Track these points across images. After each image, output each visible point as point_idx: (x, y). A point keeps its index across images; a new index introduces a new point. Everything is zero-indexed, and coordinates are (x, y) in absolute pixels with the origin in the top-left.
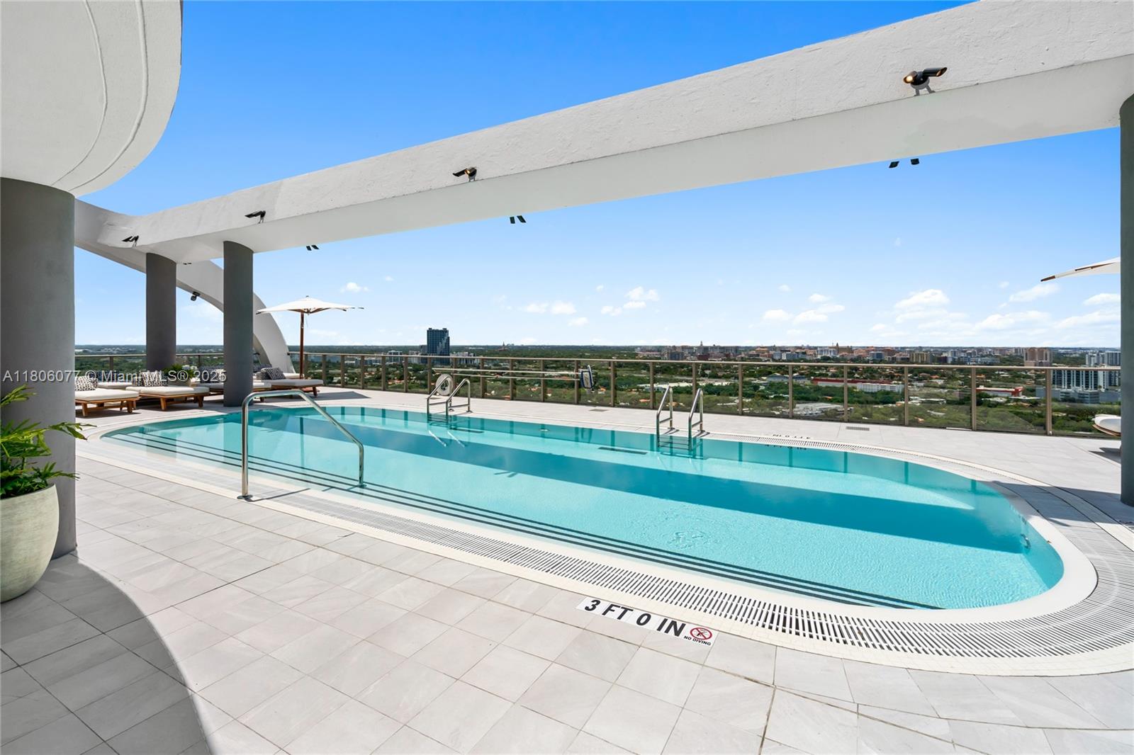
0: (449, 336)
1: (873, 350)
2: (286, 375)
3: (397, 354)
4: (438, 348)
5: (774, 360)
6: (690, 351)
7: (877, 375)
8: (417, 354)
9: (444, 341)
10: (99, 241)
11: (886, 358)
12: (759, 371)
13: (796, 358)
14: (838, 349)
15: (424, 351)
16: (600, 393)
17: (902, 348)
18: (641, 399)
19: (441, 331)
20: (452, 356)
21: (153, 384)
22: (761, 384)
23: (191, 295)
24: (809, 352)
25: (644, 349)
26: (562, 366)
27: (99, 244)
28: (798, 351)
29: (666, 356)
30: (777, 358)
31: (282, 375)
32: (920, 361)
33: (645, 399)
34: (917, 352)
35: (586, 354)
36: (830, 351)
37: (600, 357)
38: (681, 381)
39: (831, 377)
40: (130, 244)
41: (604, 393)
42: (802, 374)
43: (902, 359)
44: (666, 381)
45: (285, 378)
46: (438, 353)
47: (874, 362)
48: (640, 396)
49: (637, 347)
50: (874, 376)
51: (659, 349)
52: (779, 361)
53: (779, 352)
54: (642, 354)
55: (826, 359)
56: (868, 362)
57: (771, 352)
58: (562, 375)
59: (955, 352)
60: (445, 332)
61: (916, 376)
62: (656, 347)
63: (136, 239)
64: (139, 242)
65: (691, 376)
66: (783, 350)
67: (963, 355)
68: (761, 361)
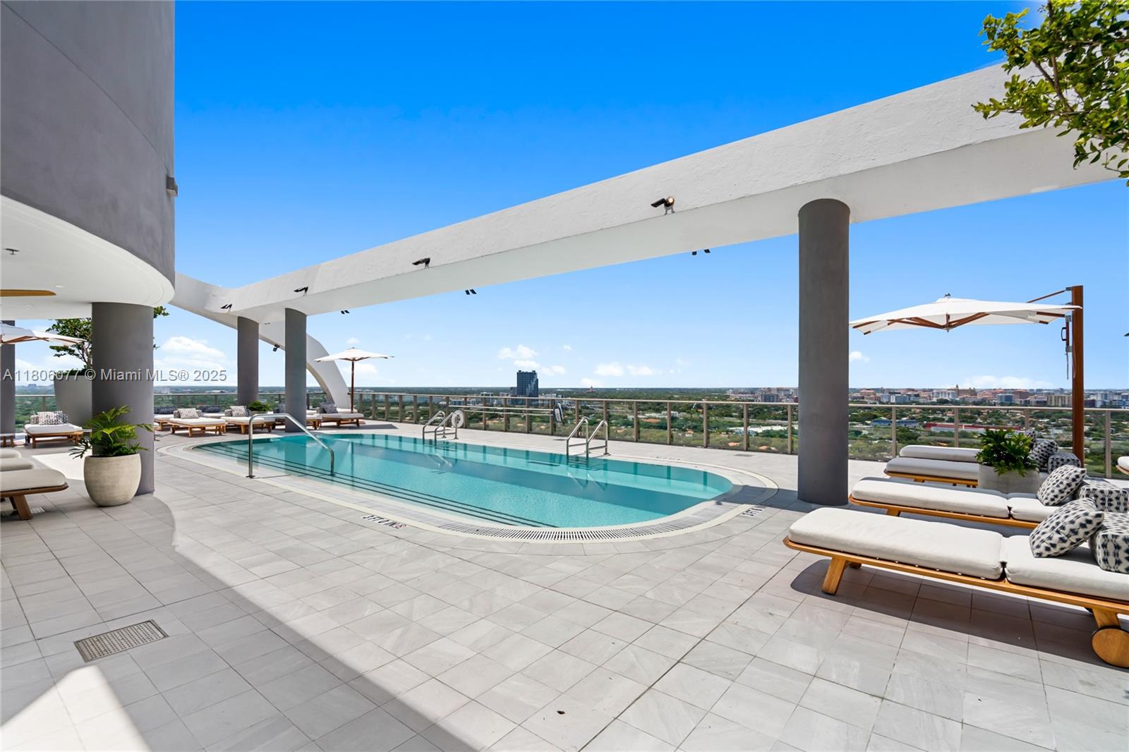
0: (538, 378)
1: (1002, 393)
2: (338, 410)
3: (488, 395)
4: (527, 390)
5: (881, 403)
6: (786, 393)
7: (1004, 421)
8: (507, 395)
9: (533, 383)
10: (206, 308)
11: (1018, 401)
12: (864, 415)
13: (908, 401)
14: (958, 391)
15: (514, 393)
16: (687, 435)
17: (1037, 390)
18: (730, 442)
19: (530, 373)
20: (540, 397)
21: (238, 415)
22: (864, 429)
23: (274, 347)
24: (922, 395)
25: (736, 391)
26: (650, 408)
27: (206, 310)
28: (909, 393)
29: (759, 398)
30: (885, 400)
31: (336, 410)
32: (1060, 405)
33: (735, 442)
34: (1058, 394)
35: (675, 396)
36: (949, 394)
37: (690, 400)
38: (775, 425)
39: (948, 422)
40: (226, 311)
41: (691, 436)
42: (913, 418)
43: (1037, 402)
44: (759, 425)
45: (337, 412)
46: (528, 394)
47: (1002, 404)
48: (728, 440)
49: (728, 389)
50: (1000, 421)
51: (753, 391)
52: (887, 403)
53: (888, 394)
54: (733, 396)
55: (945, 402)
56: (995, 405)
57: (878, 395)
58: (649, 418)
59: (1106, 395)
60: (534, 374)
61: (1054, 421)
62: (749, 389)
63: (230, 306)
64: (233, 309)
65: (786, 419)
66: (892, 392)
67: (1116, 398)
68: (866, 403)
